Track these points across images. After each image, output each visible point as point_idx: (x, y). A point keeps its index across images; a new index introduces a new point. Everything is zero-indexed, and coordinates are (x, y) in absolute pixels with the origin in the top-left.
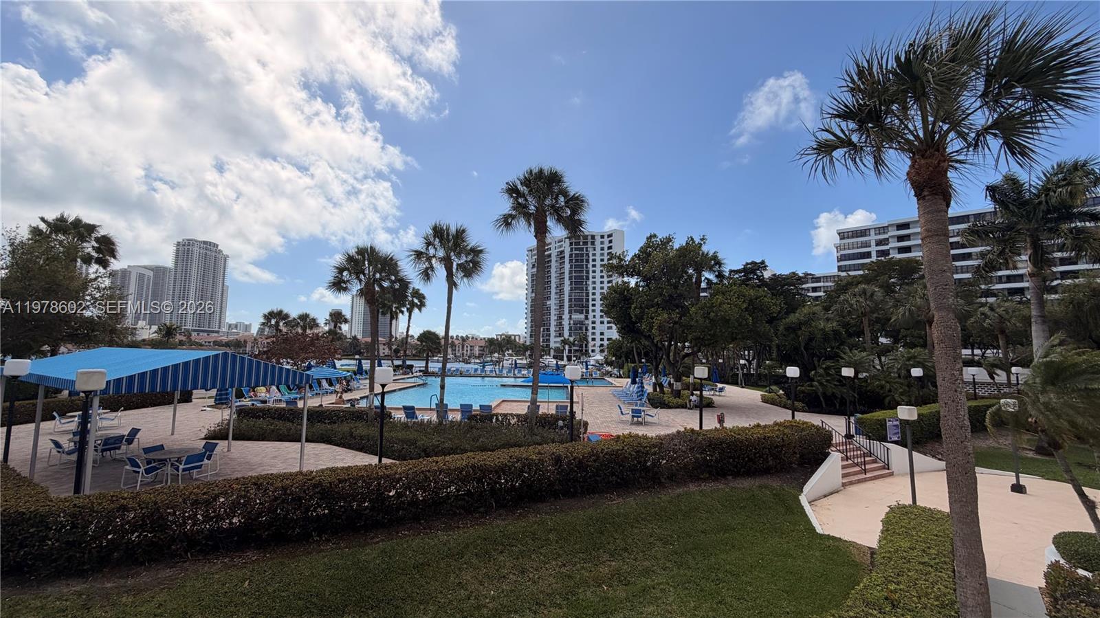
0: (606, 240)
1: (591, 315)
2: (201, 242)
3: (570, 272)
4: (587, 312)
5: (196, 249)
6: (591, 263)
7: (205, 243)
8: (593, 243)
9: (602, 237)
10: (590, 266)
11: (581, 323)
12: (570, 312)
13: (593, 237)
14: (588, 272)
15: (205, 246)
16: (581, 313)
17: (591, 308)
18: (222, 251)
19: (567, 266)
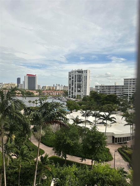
0: (86, 72)
1: (82, 89)
3: (78, 79)
4: (81, 88)
6: (82, 77)
8: (83, 73)
9: (85, 71)
10: (82, 78)
11: (80, 90)
12: (77, 88)
13: (83, 71)
14: (81, 79)
16: (80, 88)
17: (82, 87)
19: (77, 78)
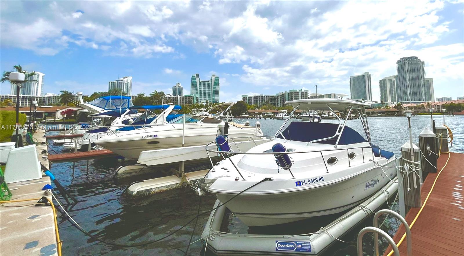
2: (408, 58)
5: (407, 62)
7: (410, 58)
15: (410, 59)
18: (420, 60)
